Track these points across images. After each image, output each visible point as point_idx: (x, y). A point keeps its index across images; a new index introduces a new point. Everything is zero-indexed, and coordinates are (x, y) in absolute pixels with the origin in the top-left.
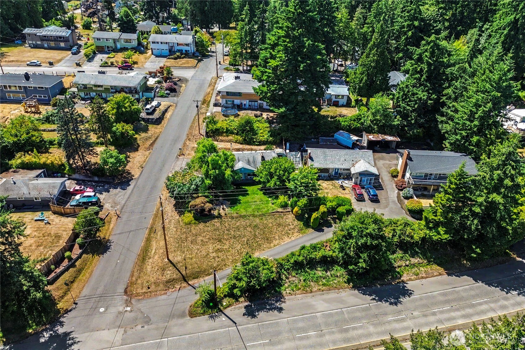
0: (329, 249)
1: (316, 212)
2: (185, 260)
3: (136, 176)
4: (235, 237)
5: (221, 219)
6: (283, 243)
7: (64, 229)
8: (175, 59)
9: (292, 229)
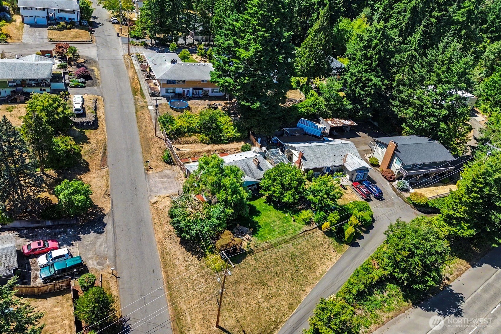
0: (377, 266)
2: (238, 321)
3: (107, 211)
4: (277, 275)
5: (253, 254)
6: (327, 270)
7: (52, 320)
8: (60, 30)
9: (327, 249)
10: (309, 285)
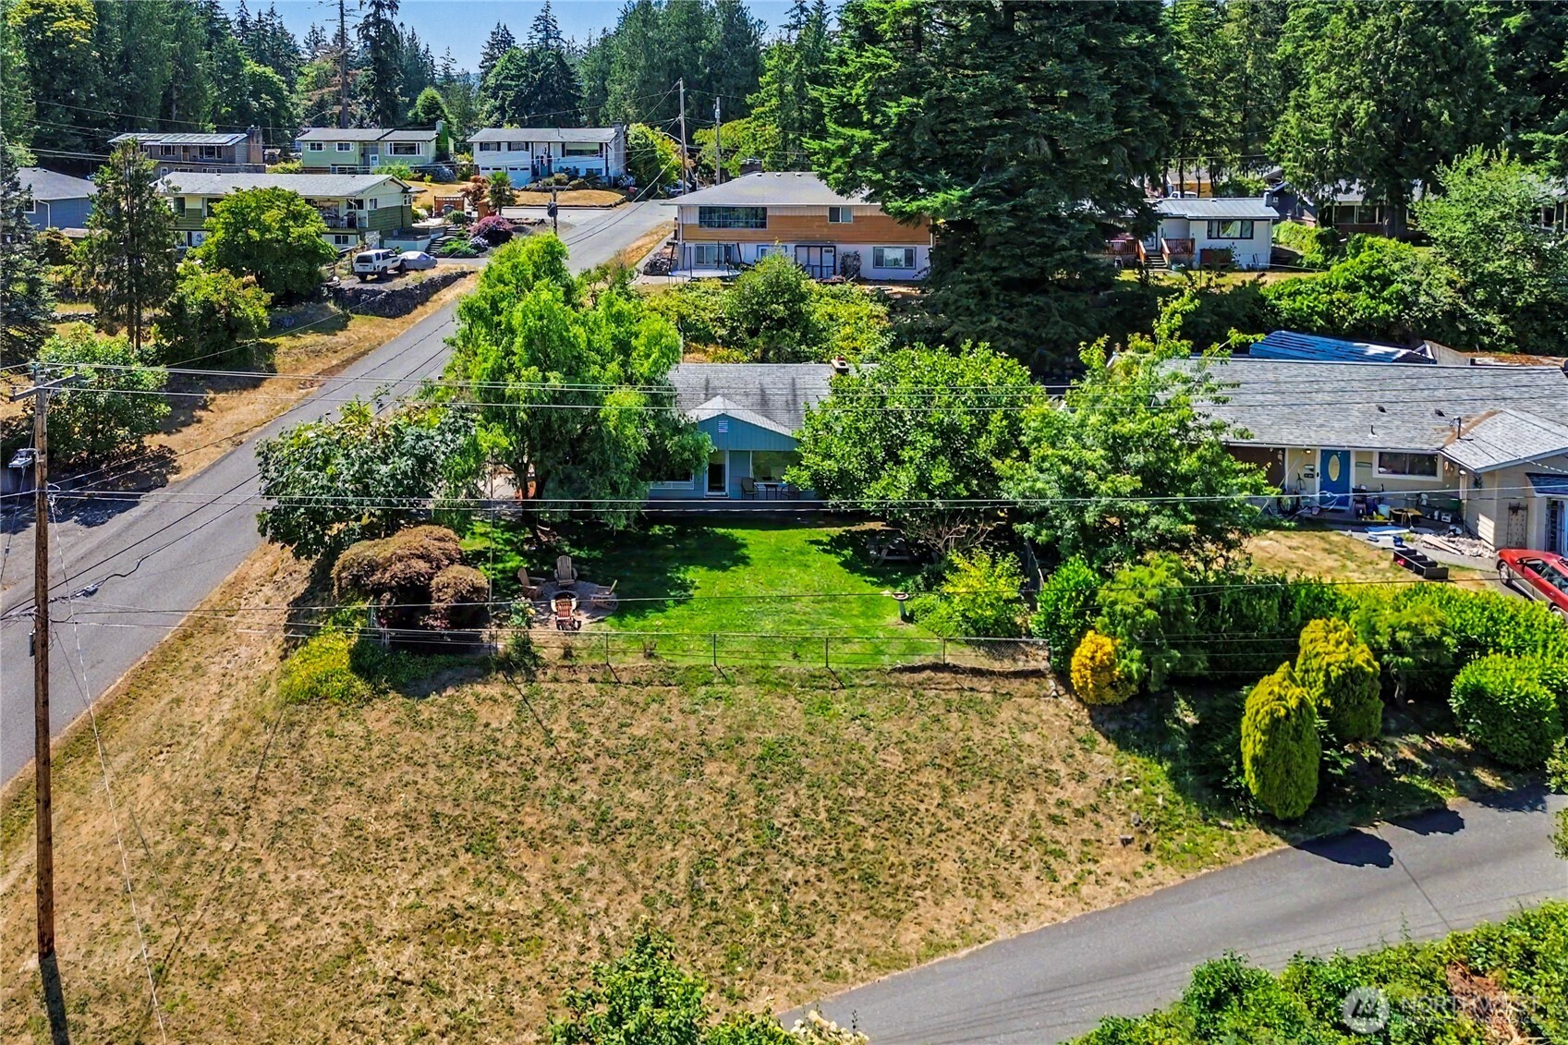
1: (1284, 668)
2: (160, 975)
4: (603, 826)
5: (530, 682)
6: (1004, 933)
9: (1080, 813)
10: (799, 977)
